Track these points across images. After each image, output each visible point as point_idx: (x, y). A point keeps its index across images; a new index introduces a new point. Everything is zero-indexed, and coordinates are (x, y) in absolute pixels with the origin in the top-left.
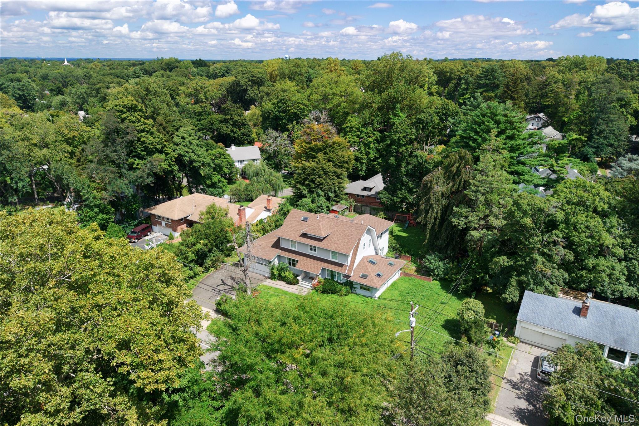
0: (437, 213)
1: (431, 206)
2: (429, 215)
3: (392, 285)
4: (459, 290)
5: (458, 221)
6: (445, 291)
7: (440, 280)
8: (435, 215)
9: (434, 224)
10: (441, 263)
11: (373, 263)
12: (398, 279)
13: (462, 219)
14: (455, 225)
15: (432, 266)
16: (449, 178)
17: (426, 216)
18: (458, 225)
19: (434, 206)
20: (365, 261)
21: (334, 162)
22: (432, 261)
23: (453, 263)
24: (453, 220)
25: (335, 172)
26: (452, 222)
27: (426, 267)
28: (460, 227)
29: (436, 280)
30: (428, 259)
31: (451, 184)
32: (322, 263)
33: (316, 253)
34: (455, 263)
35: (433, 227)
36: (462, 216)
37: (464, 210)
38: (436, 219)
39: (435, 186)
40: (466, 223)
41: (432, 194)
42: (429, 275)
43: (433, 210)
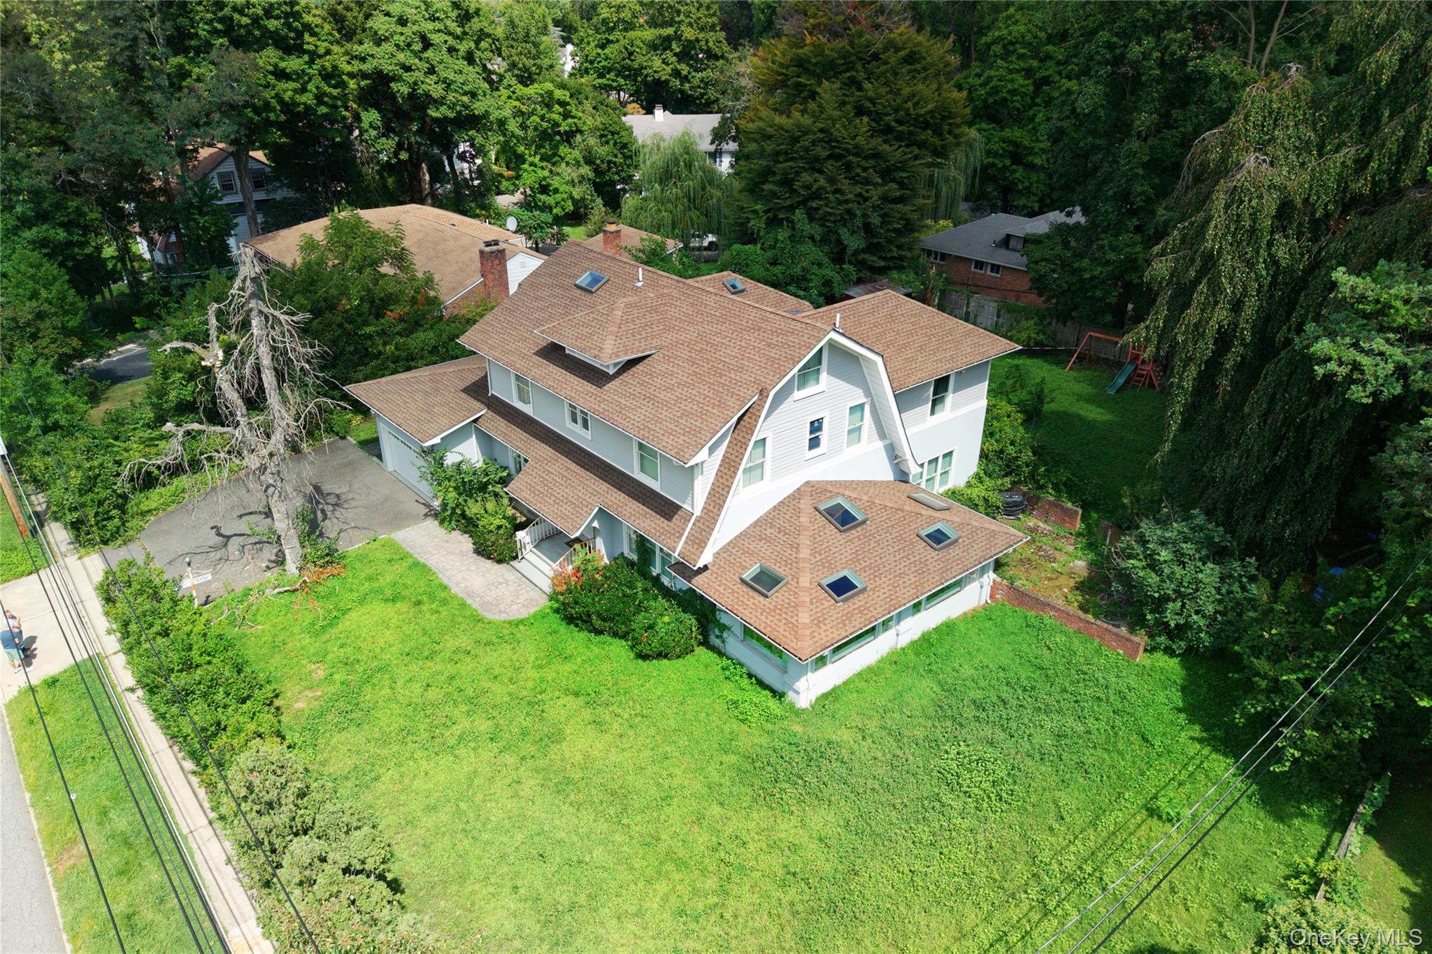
0: (1237, 306)
1: (1210, 262)
2: (1192, 314)
3: (925, 643)
4: (1278, 755)
5: (1353, 354)
6: (1196, 731)
7: (1190, 656)
8: (1221, 314)
9: (1213, 365)
10: (1210, 573)
11: (844, 519)
12: (972, 617)
13: (1379, 343)
14: (1330, 377)
15: (1153, 579)
16: (1339, 122)
17: (1171, 321)
18: (1348, 380)
19: (1227, 262)
20: (806, 504)
21: (877, 117)
22: (1164, 555)
23: (1276, 585)
24: (1323, 346)
25: (876, 155)
26: (1310, 360)
27: (1125, 577)
28: (1359, 394)
29: (1169, 651)
30: (1143, 541)
31: (1348, 153)
32: (603, 487)
33: (588, 434)
34: (1289, 588)
35: (1206, 380)
36: (1382, 329)
37: (1401, 289)
38: (1224, 340)
39: (1250, 160)
40: (1402, 372)
41: (1220, 199)
42: (1137, 622)
43: (1216, 289)
